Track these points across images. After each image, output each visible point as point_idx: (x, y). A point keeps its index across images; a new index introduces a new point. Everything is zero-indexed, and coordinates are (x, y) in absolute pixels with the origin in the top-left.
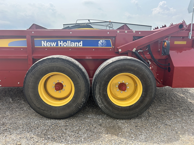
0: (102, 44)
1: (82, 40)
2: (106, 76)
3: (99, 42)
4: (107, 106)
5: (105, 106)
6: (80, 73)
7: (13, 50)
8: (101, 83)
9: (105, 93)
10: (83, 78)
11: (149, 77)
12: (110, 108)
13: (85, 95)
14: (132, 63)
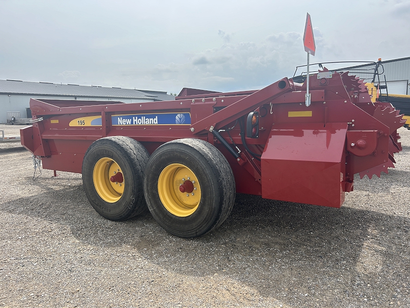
0: (180, 119)
1: (156, 115)
2: (154, 167)
3: (177, 117)
4: (157, 211)
5: (154, 210)
6: (127, 160)
7: (94, 129)
8: (148, 176)
9: (154, 192)
10: (131, 167)
11: (204, 173)
12: (161, 215)
13: (133, 191)
14: (182, 149)
